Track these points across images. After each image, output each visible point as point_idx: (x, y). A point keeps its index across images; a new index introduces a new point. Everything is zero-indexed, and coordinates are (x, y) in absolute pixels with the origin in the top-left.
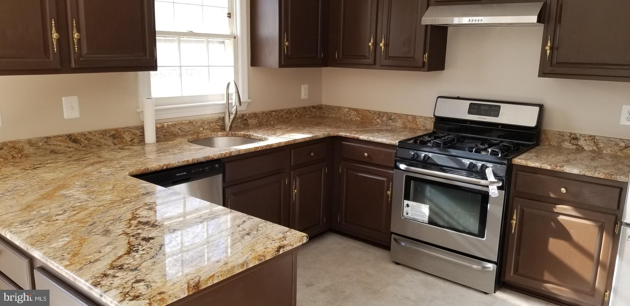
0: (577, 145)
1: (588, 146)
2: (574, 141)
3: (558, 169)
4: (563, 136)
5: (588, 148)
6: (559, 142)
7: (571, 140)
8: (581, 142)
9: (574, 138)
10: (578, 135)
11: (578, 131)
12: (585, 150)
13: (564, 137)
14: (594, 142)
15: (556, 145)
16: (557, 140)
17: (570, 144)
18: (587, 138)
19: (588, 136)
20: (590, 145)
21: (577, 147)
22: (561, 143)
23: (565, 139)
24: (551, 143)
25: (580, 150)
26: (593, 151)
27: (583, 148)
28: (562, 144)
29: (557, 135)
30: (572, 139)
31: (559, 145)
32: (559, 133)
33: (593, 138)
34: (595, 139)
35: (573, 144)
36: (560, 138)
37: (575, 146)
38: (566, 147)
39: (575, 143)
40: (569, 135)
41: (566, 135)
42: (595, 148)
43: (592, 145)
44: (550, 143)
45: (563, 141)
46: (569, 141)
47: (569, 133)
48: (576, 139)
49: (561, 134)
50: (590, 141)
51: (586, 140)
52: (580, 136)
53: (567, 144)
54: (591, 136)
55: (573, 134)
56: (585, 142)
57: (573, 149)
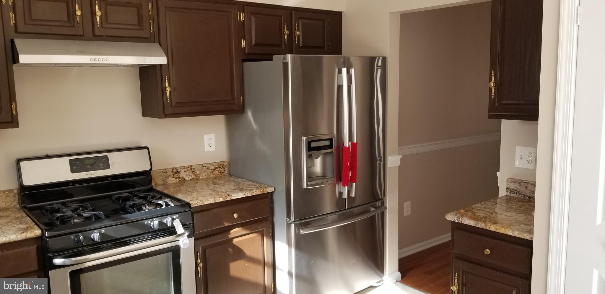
0: (179, 177)
1: (187, 176)
2: (176, 175)
3: (228, 199)
4: (166, 172)
5: (189, 178)
6: (165, 179)
7: (173, 175)
8: (183, 174)
9: (176, 172)
10: (178, 168)
11: (177, 164)
12: (186, 180)
13: (168, 173)
14: (192, 171)
15: (162, 183)
16: (162, 178)
17: (174, 179)
18: (186, 169)
19: (186, 168)
20: (189, 175)
21: (179, 179)
22: (166, 179)
23: (169, 175)
24: (158, 183)
25: (182, 181)
26: (193, 179)
27: (184, 179)
28: (166, 181)
29: (162, 173)
30: (174, 173)
31: (165, 182)
32: (162, 170)
33: (190, 168)
34: (192, 168)
35: (176, 178)
36: (164, 176)
37: (178, 180)
38: (171, 182)
39: (177, 177)
40: (171, 170)
41: (169, 171)
42: (193, 176)
43: (191, 174)
44: (156, 182)
45: (167, 177)
46: (172, 175)
47: (171, 168)
48: (177, 172)
49: (165, 171)
50: (189, 171)
51: (185, 171)
52: (181, 168)
53: (171, 180)
54: (188, 167)
55: (174, 168)
56: (185, 173)
57: (177, 183)
